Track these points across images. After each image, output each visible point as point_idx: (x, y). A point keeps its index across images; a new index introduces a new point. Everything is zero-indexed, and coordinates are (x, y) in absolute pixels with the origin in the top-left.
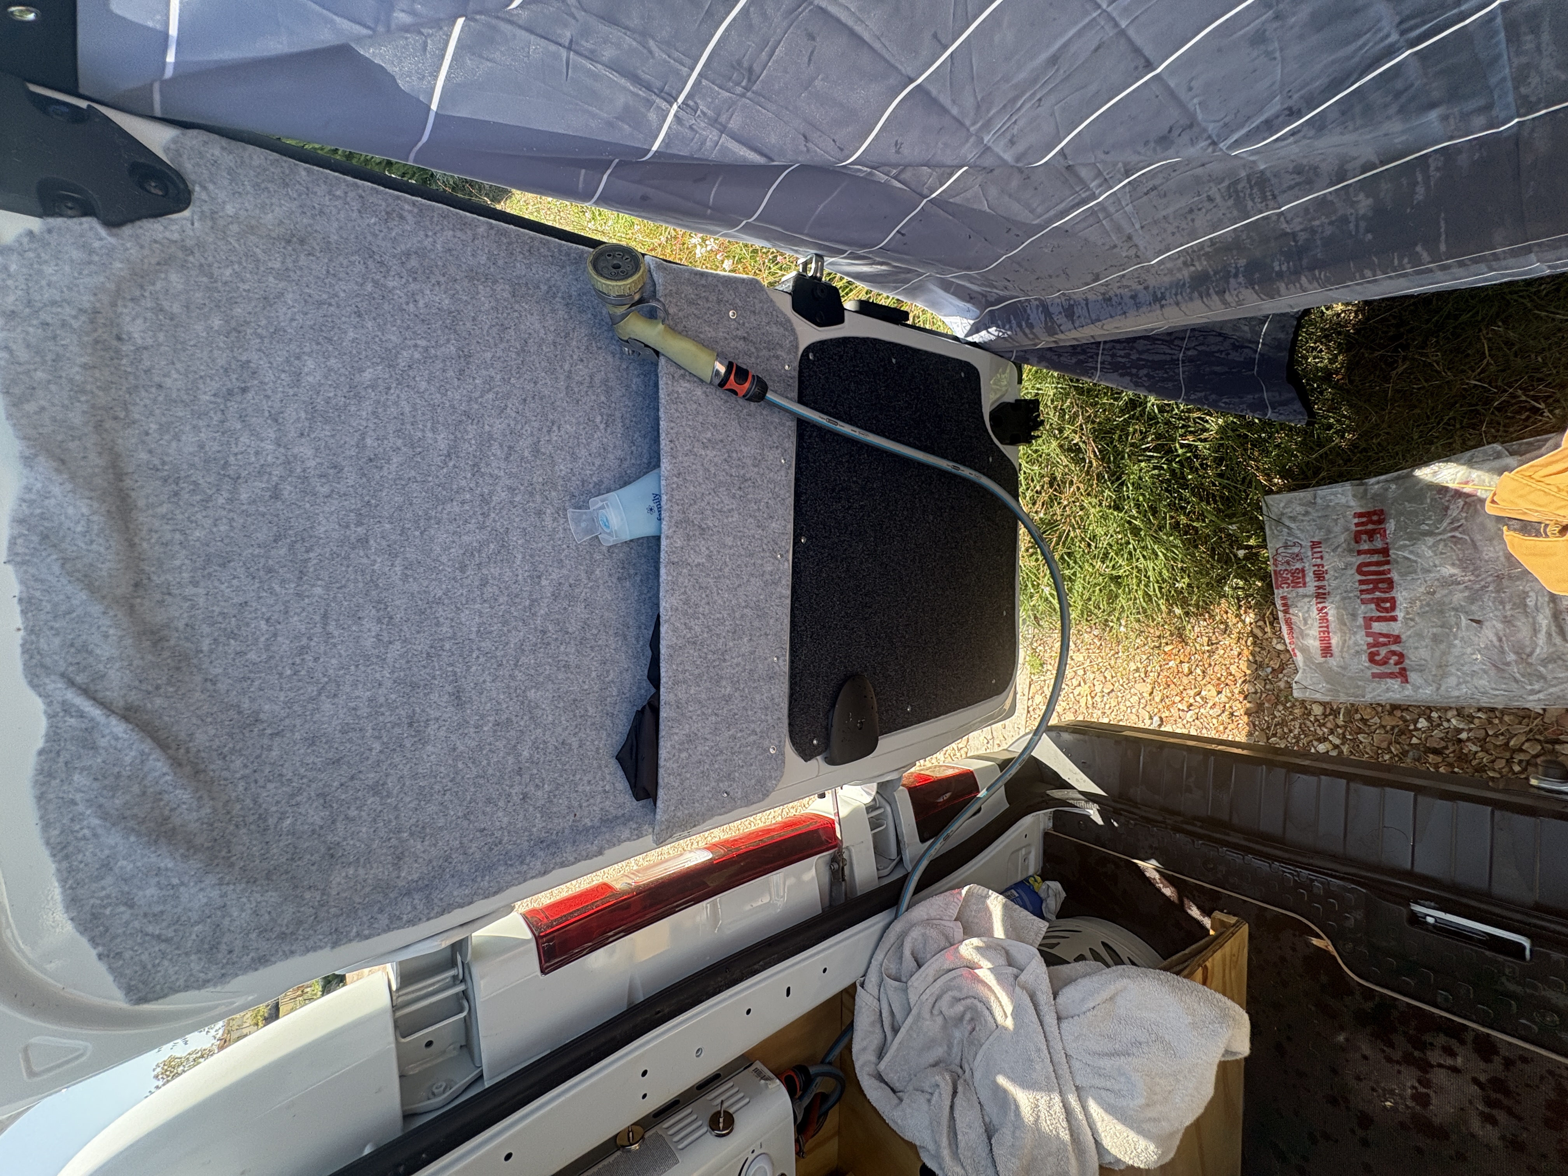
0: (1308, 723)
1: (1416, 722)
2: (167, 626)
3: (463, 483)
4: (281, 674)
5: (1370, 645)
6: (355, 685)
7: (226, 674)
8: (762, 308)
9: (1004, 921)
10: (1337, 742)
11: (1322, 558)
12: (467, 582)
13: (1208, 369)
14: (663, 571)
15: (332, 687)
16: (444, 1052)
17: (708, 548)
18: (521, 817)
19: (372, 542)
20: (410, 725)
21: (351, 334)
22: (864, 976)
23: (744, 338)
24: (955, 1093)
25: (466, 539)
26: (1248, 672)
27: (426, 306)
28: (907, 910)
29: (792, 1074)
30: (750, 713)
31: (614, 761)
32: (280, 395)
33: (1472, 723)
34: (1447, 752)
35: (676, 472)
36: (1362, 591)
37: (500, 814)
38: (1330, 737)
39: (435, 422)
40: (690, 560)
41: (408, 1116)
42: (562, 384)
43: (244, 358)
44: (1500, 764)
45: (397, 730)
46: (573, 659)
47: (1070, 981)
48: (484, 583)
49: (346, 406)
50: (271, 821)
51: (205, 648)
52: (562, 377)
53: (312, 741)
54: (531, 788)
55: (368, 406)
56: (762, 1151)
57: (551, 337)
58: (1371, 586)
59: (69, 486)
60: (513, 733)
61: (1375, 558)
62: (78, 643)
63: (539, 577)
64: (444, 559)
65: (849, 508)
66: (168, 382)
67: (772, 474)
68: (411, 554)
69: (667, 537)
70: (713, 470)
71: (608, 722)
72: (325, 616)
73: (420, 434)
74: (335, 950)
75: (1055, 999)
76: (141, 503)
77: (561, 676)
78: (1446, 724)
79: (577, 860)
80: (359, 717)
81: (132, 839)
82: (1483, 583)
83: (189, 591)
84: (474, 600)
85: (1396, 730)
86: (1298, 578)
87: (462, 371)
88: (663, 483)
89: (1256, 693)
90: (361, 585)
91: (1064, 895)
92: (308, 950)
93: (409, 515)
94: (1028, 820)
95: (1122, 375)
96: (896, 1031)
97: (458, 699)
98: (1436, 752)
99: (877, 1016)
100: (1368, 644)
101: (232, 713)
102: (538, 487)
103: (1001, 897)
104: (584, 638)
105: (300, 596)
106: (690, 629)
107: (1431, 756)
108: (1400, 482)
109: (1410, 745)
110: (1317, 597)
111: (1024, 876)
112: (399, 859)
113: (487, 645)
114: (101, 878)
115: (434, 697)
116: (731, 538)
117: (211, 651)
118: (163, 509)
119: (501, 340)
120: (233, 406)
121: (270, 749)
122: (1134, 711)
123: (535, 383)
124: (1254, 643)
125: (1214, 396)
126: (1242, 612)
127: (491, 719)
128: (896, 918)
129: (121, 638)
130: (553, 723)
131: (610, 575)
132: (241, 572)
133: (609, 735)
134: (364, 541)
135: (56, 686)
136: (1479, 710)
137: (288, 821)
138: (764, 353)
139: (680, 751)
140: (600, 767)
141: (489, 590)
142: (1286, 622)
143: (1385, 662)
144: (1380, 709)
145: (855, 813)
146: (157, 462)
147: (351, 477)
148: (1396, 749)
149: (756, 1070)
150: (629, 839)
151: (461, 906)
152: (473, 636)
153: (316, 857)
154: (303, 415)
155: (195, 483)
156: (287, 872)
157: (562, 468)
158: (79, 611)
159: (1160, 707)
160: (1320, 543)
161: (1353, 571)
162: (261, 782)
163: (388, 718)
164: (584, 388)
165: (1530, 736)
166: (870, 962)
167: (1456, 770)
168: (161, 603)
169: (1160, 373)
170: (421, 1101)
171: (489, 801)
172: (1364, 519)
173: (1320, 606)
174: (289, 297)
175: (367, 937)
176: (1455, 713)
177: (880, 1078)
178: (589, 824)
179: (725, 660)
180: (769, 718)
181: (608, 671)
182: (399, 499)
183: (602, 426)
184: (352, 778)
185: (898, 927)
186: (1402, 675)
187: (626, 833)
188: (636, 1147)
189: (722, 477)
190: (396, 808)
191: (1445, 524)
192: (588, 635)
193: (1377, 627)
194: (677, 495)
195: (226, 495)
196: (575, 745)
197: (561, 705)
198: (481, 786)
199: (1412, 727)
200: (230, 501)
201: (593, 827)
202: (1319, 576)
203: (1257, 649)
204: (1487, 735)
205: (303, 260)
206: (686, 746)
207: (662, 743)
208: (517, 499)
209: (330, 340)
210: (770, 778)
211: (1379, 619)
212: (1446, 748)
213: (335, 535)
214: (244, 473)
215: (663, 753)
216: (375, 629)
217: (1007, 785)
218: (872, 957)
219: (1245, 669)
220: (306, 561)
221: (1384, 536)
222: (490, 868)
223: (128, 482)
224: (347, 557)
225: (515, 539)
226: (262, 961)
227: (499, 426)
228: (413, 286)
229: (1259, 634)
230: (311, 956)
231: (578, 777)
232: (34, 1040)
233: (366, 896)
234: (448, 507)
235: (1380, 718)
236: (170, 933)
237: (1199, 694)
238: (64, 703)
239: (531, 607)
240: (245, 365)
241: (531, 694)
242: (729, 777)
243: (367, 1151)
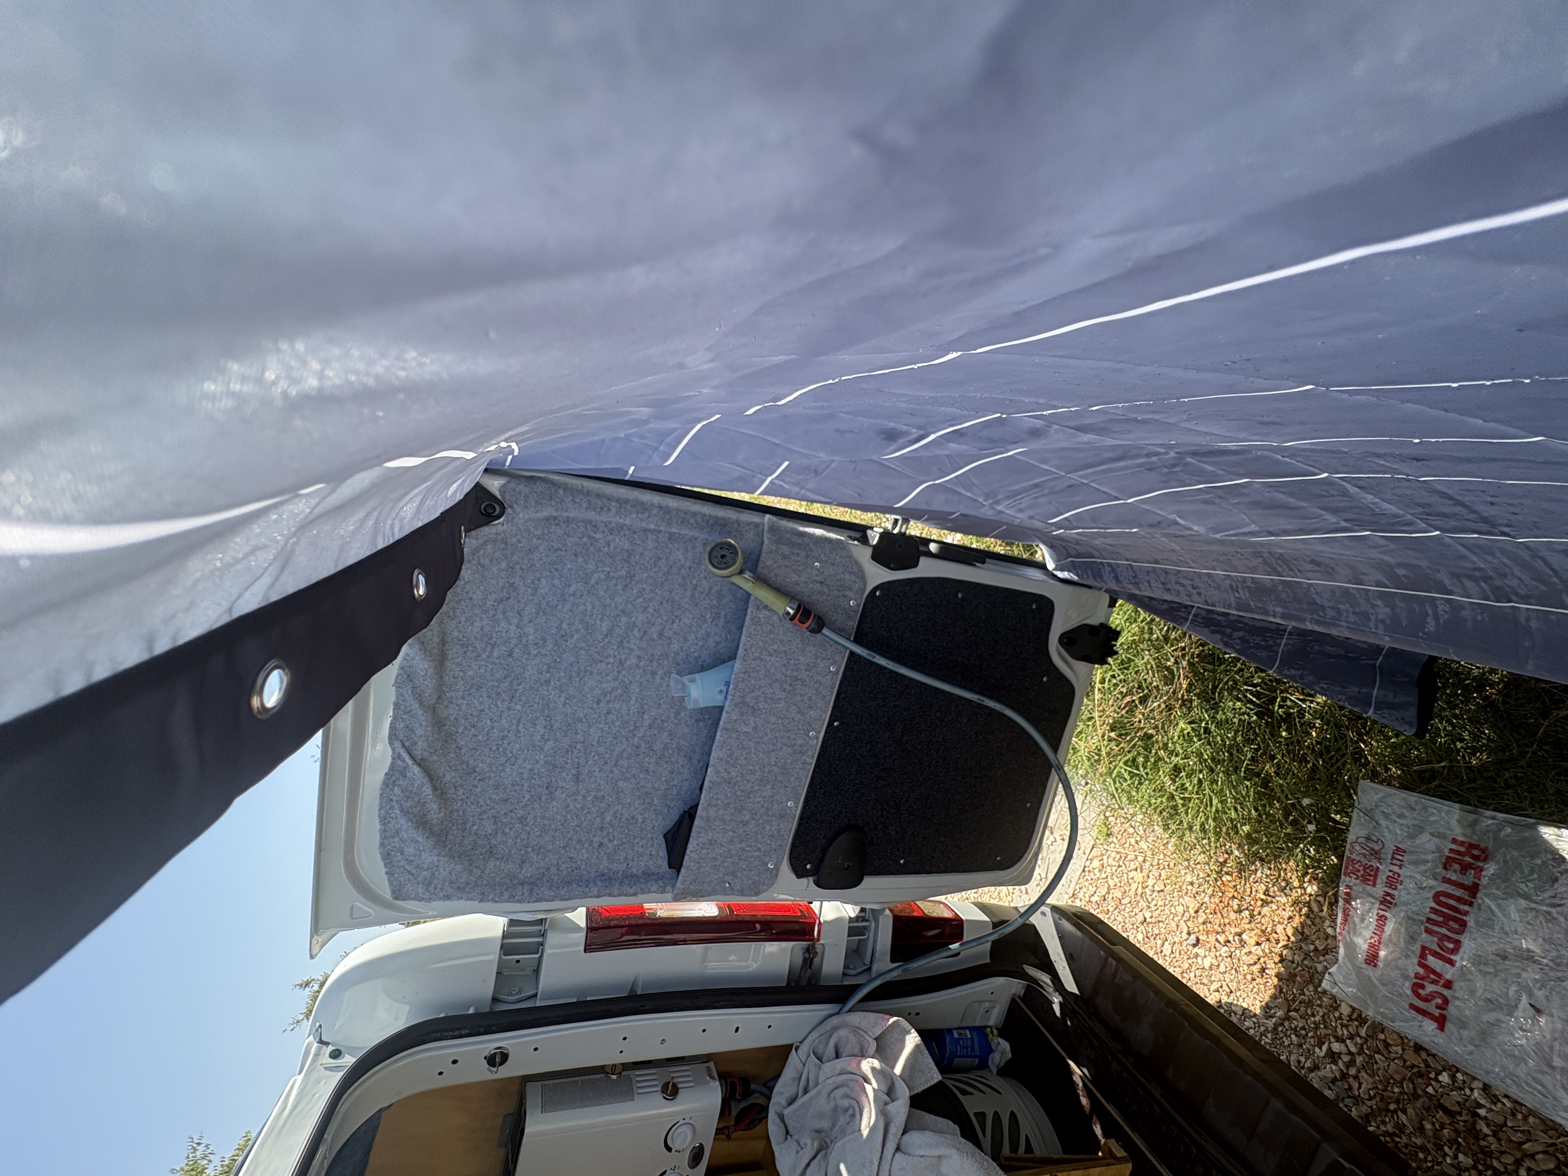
0: (1332, 1016)
1: (1438, 1073)
2: (446, 718)
3: (611, 652)
4: (490, 749)
5: (1417, 975)
6: (524, 760)
7: (466, 745)
8: (841, 562)
9: (908, 1060)
10: (1353, 1049)
11: (1400, 867)
12: (598, 710)
13: (1317, 648)
14: (718, 733)
15: (513, 760)
16: (524, 969)
17: (755, 723)
18: (595, 857)
19: (552, 683)
20: (547, 788)
21: (569, 566)
22: (801, 1042)
23: (821, 582)
24: (815, 1157)
25: (605, 685)
26: (1293, 939)
27: (615, 548)
28: (850, 1011)
29: (737, 1082)
30: (759, 836)
31: (661, 836)
32: (525, 600)
33: (1495, 1104)
34: (1459, 1118)
35: (744, 670)
36: (1429, 920)
37: (584, 851)
38: (1348, 1041)
39: (603, 615)
40: (739, 729)
41: (495, 1000)
42: (689, 593)
43: (511, 582)
44: (1508, 1159)
45: (540, 790)
46: (652, 767)
47: (922, 1128)
48: (609, 712)
49: (557, 605)
50: (468, 825)
51: (460, 731)
52: (689, 589)
53: (497, 787)
54: (606, 841)
55: (568, 606)
56: (691, 1122)
57: (688, 564)
58: (1441, 919)
59: (423, 656)
60: (603, 805)
61: (1459, 893)
62: (410, 726)
63: (643, 713)
64: (589, 696)
65: (884, 706)
66: (475, 596)
67: (819, 678)
68: (571, 691)
69: (727, 712)
70: (772, 671)
71: (666, 811)
72: (519, 721)
73: (593, 622)
74: (481, 904)
75: (903, 1134)
76: (450, 657)
77: (642, 776)
78: (1468, 1092)
79: (619, 895)
80: (523, 779)
81: (410, 824)
82: (1559, 974)
83: (460, 701)
84: (600, 722)
85: (1415, 1070)
86: (1369, 876)
87: (626, 585)
88: (733, 676)
89: (1293, 962)
90: (540, 706)
91: (1010, 1056)
92: (468, 899)
93: (576, 669)
94: (1000, 981)
95: (1212, 632)
96: (806, 1091)
97: (577, 778)
98: (1446, 1111)
99: (798, 1076)
100: (1416, 974)
101: (464, 766)
102: (656, 657)
103: (919, 1038)
104: (663, 755)
105: (509, 709)
106: (729, 773)
107: (1441, 1113)
108: (1518, 829)
109: (1424, 1091)
110: (1381, 903)
111: (983, 1024)
112: (523, 863)
113: (601, 749)
114: (393, 837)
115: (564, 775)
116: (775, 718)
117: (462, 733)
118: (457, 660)
119: (655, 566)
120: (501, 607)
121: (477, 787)
122: (1176, 919)
123: (671, 592)
124: (1307, 916)
125: (1311, 678)
126: (1306, 879)
127: (593, 793)
128: (838, 1013)
129: (427, 726)
130: (629, 804)
131: (691, 717)
132: (485, 694)
133: (663, 819)
134: (548, 682)
135: (398, 745)
136: (1506, 1096)
137: (476, 827)
138: (836, 593)
139: (702, 848)
140: (652, 838)
141: (611, 717)
142: (1344, 911)
143: (1426, 1000)
144: (1406, 1041)
145: (838, 920)
146: (461, 636)
147: (550, 645)
148: (1408, 1086)
149: (708, 1068)
150: (655, 892)
151: (547, 901)
152: (594, 743)
153: (483, 851)
154: (534, 610)
155: (475, 647)
156: (468, 856)
157: (675, 647)
158: (414, 712)
159: (1201, 928)
160: (1404, 852)
161: (1431, 895)
162: (469, 803)
163: (537, 782)
164: (703, 596)
165: (1551, 1149)
166: (807, 1036)
167: (1460, 1140)
168: (447, 707)
169: (1258, 639)
170: (504, 994)
171: (579, 842)
172: (1462, 849)
173: (1382, 913)
174: (541, 548)
175: (496, 902)
176: (1481, 1086)
177: (782, 1118)
178: (635, 873)
179: (749, 798)
180: (773, 843)
181: (673, 779)
182: (573, 659)
183: (709, 621)
184: (511, 811)
185: (835, 1021)
186: (1441, 1022)
187: (655, 888)
188: (614, 1077)
189: (778, 676)
190: (529, 833)
191: (1546, 895)
192: (666, 754)
193: (1432, 961)
194: (741, 686)
195: (487, 653)
196: (640, 820)
197: (638, 794)
198: (577, 832)
199: (1432, 1075)
200: (488, 657)
201: (636, 876)
202: (1393, 882)
203: (1309, 922)
204: (1505, 1124)
205: (553, 528)
206: (707, 846)
207: (691, 839)
208: (642, 664)
209: (557, 570)
210: (764, 884)
211: (1436, 954)
212: (1460, 1114)
213: (534, 677)
214: (498, 642)
215: (690, 847)
216: (542, 731)
217: (994, 943)
218: (810, 1033)
219: (1290, 934)
220: (516, 690)
221: (1478, 876)
222: (569, 883)
223: (447, 646)
224: (537, 690)
225: (635, 688)
226: (447, 897)
227: (642, 617)
228: (610, 537)
229: (1316, 909)
230: (469, 902)
231: (636, 841)
232: (357, 903)
233: (502, 878)
234: (599, 666)
235: (1403, 1050)
236: (414, 871)
237: (1240, 935)
238: (399, 753)
239: (634, 730)
240: (512, 585)
241: (621, 784)
242: (734, 874)
243: (471, 1011)
